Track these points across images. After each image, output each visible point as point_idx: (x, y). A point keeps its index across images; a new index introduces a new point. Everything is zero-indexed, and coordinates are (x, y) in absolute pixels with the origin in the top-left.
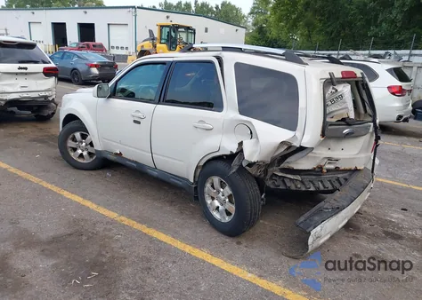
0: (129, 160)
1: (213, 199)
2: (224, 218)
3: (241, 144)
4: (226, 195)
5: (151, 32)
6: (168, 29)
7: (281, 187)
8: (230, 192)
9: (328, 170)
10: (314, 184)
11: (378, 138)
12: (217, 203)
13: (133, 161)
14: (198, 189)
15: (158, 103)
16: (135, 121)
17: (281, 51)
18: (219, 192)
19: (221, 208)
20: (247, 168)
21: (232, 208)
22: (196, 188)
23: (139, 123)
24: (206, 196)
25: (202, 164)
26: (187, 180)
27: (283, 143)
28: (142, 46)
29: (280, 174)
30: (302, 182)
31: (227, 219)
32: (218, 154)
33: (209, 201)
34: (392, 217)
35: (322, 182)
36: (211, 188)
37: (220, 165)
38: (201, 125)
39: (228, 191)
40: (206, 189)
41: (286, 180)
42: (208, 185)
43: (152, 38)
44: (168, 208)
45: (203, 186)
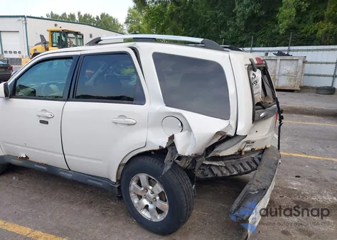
0: (38, 164)
1: (140, 197)
2: (156, 217)
3: (172, 138)
4: (157, 192)
5: (42, 37)
6: (58, 34)
7: (209, 176)
8: (161, 189)
9: (246, 152)
10: (236, 168)
11: (281, 118)
12: (145, 202)
13: (42, 164)
14: (122, 189)
15: (68, 100)
16: (42, 122)
17: (199, 40)
18: (146, 189)
19: (151, 207)
20: (177, 161)
21: (165, 206)
22: (119, 188)
23: (47, 123)
24: (132, 195)
25: (125, 161)
26: (109, 180)
27: (218, 133)
28: (35, 50)
29: (207, 163)
30: (226, 168)
31: (159, 218)
32: (144, 150)
33: (135, 201)
34: (293, 186)
35: (241, 164)
36: (137, 187)
37: (148, 161)
38: (122, 120)
39: (158, 188)
40: (131, 188)
41: (213, 168)
42: (134, 184)
43: (44, 42)
44: (88, 211)
45: (128, 185)
